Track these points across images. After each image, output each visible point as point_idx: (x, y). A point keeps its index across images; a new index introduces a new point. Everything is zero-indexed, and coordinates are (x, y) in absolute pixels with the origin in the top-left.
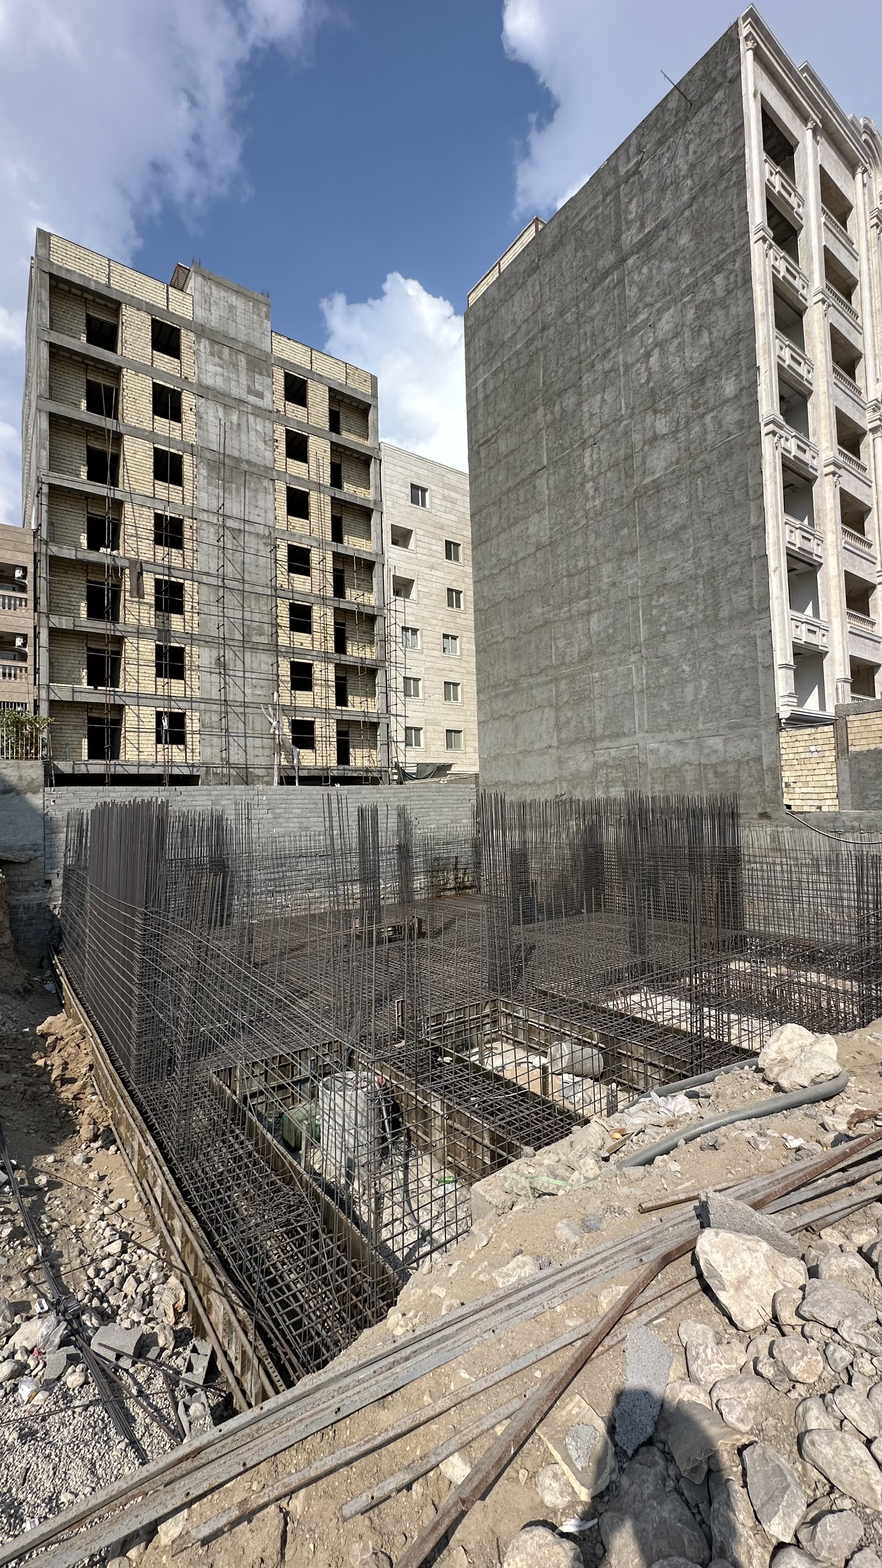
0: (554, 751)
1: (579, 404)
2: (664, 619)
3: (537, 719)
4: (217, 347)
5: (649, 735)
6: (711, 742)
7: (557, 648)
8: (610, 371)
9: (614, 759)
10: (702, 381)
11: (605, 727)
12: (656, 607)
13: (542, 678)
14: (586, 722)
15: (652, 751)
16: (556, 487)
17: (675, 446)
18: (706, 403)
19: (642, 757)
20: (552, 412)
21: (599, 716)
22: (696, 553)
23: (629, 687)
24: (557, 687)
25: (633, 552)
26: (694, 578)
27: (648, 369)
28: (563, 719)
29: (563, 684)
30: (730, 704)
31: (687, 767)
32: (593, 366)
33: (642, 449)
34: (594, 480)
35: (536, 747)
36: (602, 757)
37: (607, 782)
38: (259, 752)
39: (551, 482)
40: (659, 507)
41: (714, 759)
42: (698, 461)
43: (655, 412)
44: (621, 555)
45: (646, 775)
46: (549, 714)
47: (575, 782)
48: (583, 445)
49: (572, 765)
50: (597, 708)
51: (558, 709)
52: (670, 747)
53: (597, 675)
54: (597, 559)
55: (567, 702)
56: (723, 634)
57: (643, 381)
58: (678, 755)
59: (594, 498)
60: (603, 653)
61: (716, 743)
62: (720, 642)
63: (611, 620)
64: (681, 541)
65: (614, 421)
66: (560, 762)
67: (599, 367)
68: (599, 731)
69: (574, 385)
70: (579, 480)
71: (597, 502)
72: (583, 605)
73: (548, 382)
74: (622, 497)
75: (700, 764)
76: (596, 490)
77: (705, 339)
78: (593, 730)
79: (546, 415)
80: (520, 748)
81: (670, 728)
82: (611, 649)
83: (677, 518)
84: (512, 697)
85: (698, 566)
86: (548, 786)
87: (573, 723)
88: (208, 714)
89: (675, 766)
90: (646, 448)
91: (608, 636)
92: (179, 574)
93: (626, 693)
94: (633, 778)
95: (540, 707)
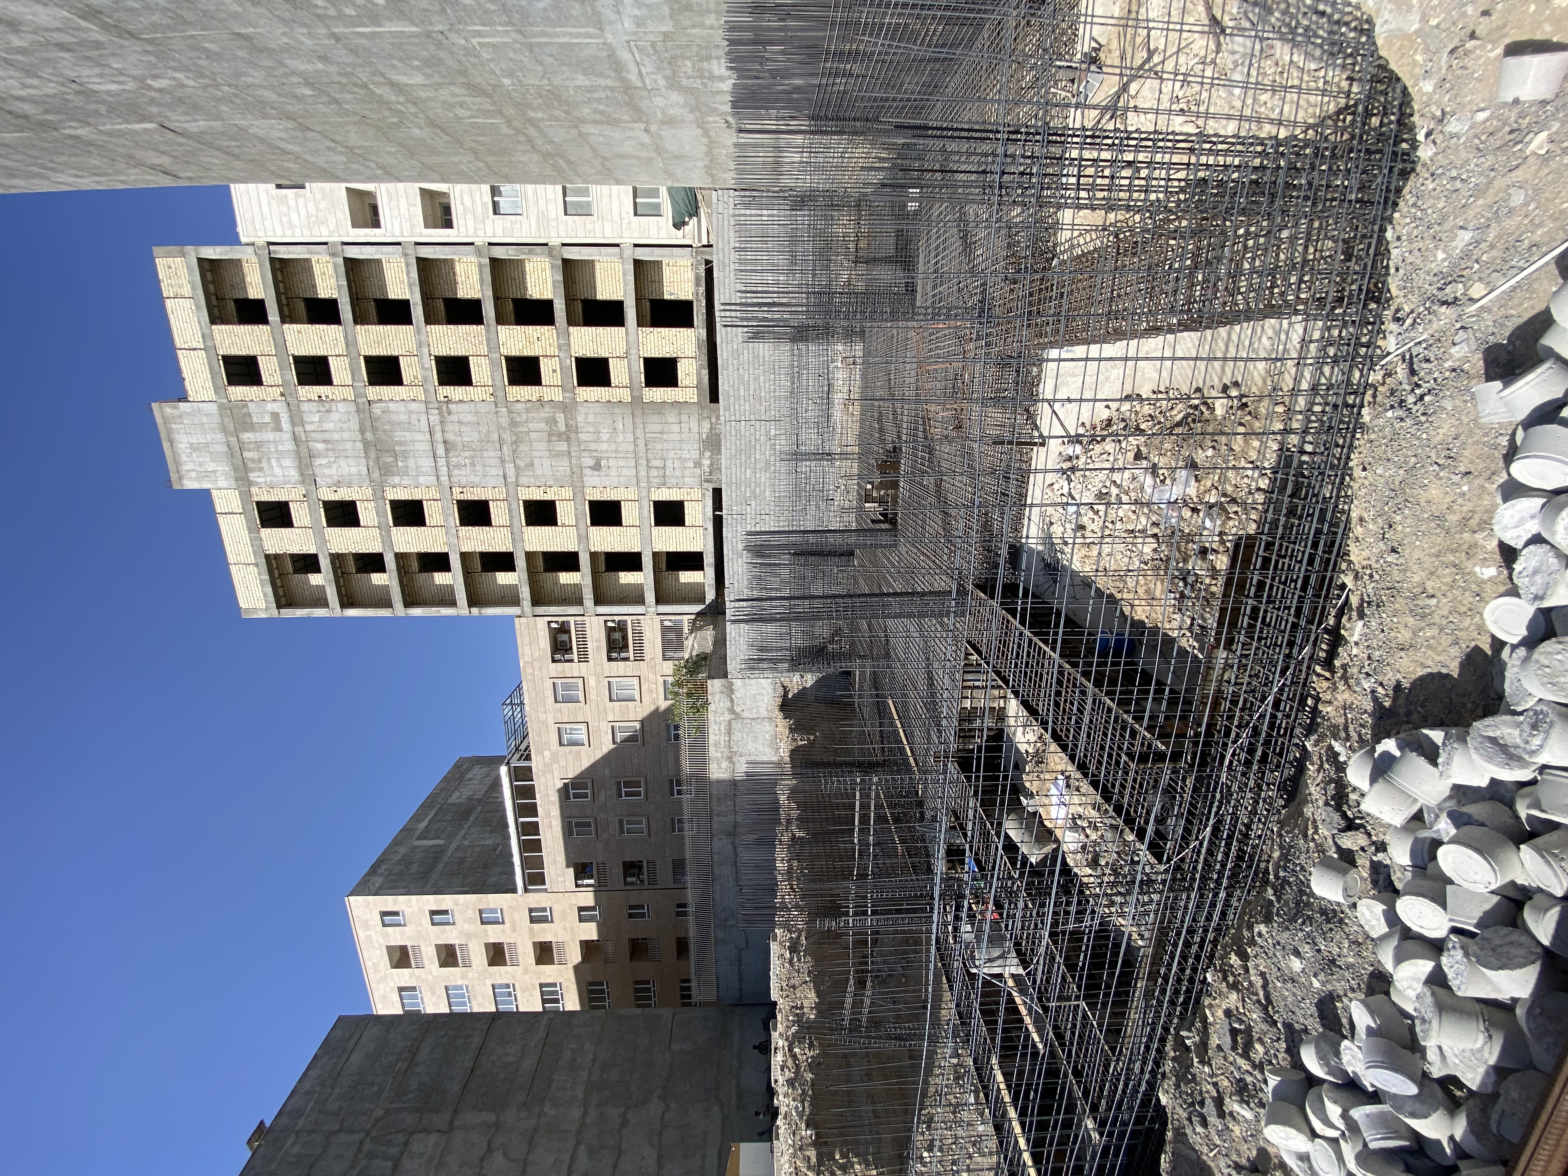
0: (653, 128)
3: (601, 139)
4: (250, 465)
5: (608, 28)
7: (473, 117)
9: (659, 69)
11: (601, 75)
13: (531, 131)
14: (596, 95)
15: (639, 25)
16: (187, 114)
19: (653, 38)
21: (581, 80)
23: (517, 46)
24: (543, 120)
28: (598, 117)
29: (536, 114)
35: (649, 142)
36: (656, 81)
37: (702, 77)
38: (685, 427)
44: (261, 50)
45: (688, 35)
46: (590, 129)
47: (704, 110)
49: (676, 111)
50: (568, 83)
51: (582, 121)
53: (506, 81)
55: (566, 112)
60: (463, 73)
63: (394, 62)
66: (670, 122)
68: (610, 82)
72: (382, 90)
78: (612, 89)
80: (654, 155)
82: (450, 62)
84: (572, 159)
86: (712, 134)
87: (601, 107)
88: (651, 479)
91: (427, 65)
92: (514, 505)
93: (531, 51)
94: (695, 49)
95: (581, 136)
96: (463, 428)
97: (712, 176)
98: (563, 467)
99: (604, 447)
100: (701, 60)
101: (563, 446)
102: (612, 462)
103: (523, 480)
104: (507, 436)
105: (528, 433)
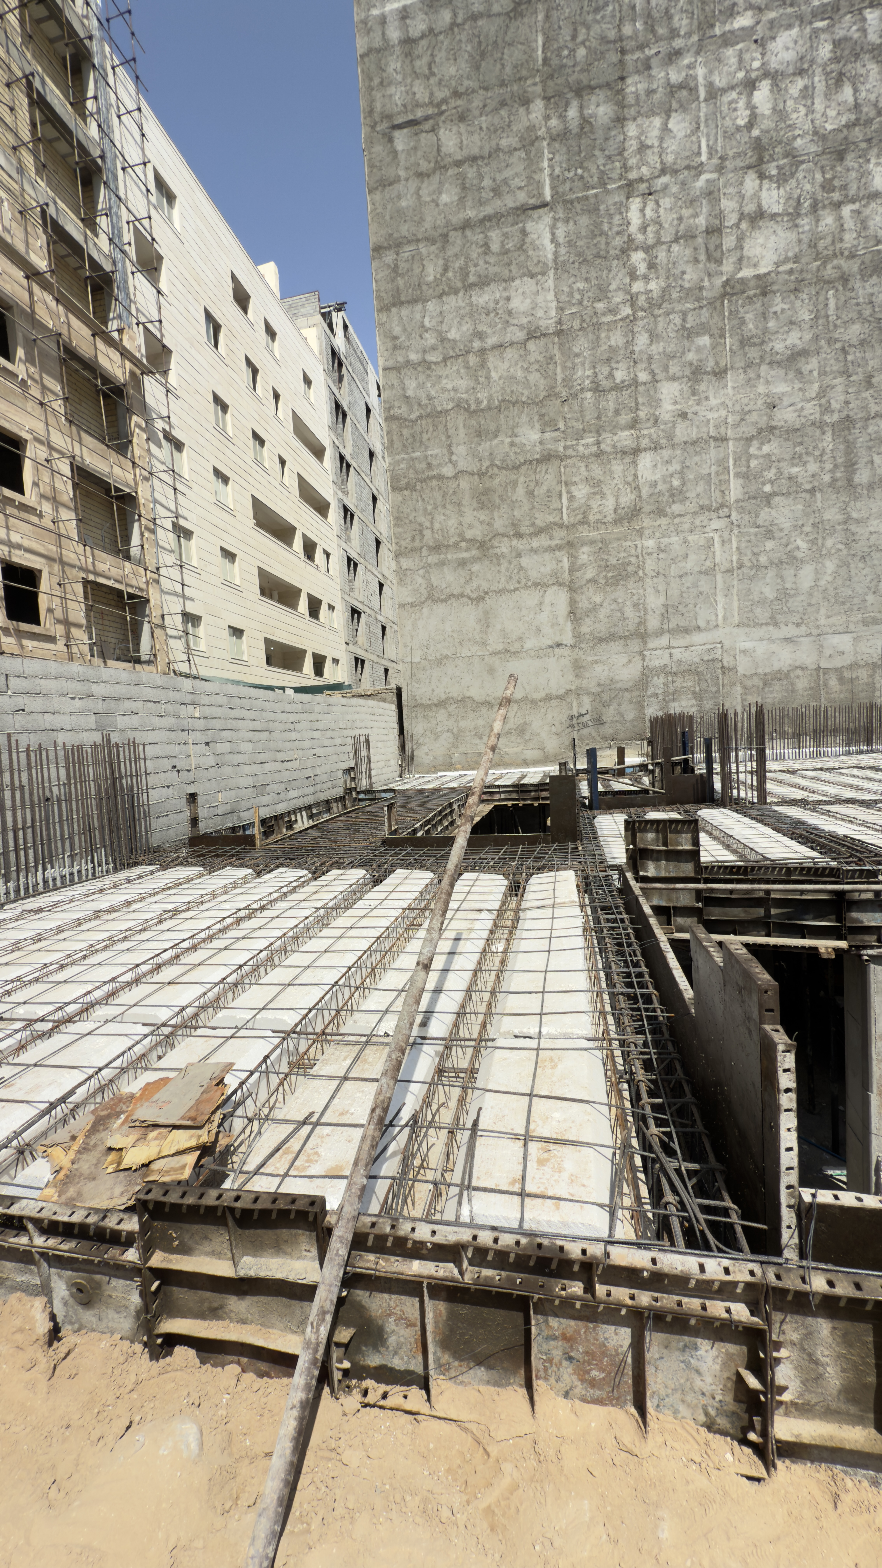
0: (566, 652)
1: (620, 121)
2: (771, 474)
3: (530, 603)
5: (742, 631)
6: (836, 640)
7: (571, 498)
8: (681, 86)
9: (679, 662)
10: (840, 156)
11: (667, 617)
12: (757, 457)
13: (542, 541)
14: (628, 610)
15: (744, 651)
16: (570, 244)
17: (792, 236)
18: (844, 187)
19: (727, 661)
20: (562, 117)
21: (654, 602)
22: (822, 393)
23: (708, 564)
24: (573, 557)
25: (720, 374)
26: (821, 426)
27: (752, 108)
28: (584, 605)
29: (584, 554)
30: (866, 594)
31: (799, 672)
32: (649, 68)
33: (737, 225)
34: (647, 249)
35: (528, 645)
36: (657, 659)
37: (666, 693)
39: (560, 233)
40: (764, 316)
41: (838, 662)
42: (829, 266)
43: (762, 176)
44: (696, 373)
45: (733, 684)
46: (557, 596)
47: (605, 696)
48: (629, 188)
49: (600, 672)
50: (649, 590)
51: (574, 591)
52: (773, 647)
53: (650, 543)
54: (652, 373)
55: (593, 581)
56: (858, 504)
57: (741, 122)
58: (785, 657)
59: (646, 278)
60: (660, 512)
61: (844, 642)
62: (855, 515)
63: (676, 467)
64: (799, 372)
65: (688, 167)
66: (578, 667)
67: (659, 74)
68: (653, 623)
69: (608, 85)
70: (618, 242)
71: (653, 285)
72: (625, 438)
73: (555, 62)
74: (701, 288)
75: (818, 668)
76: (651, 266)
77: (847, 93)
78: (642, 622)
79: (547, 118)
80: (496, 646)
81: (774, 622)
82: (677, 508)
83: (795, 338)
84: (475, 567)
85: (827, 409)
86: (554, 703)
87: (604, 611)
89: (780, 672)
90: (744, 225)
91: (671, 489)
93: (700, 572)
94: (714, 689)
95: (536, 585)
97: (437, 704)
100: (694, 693)
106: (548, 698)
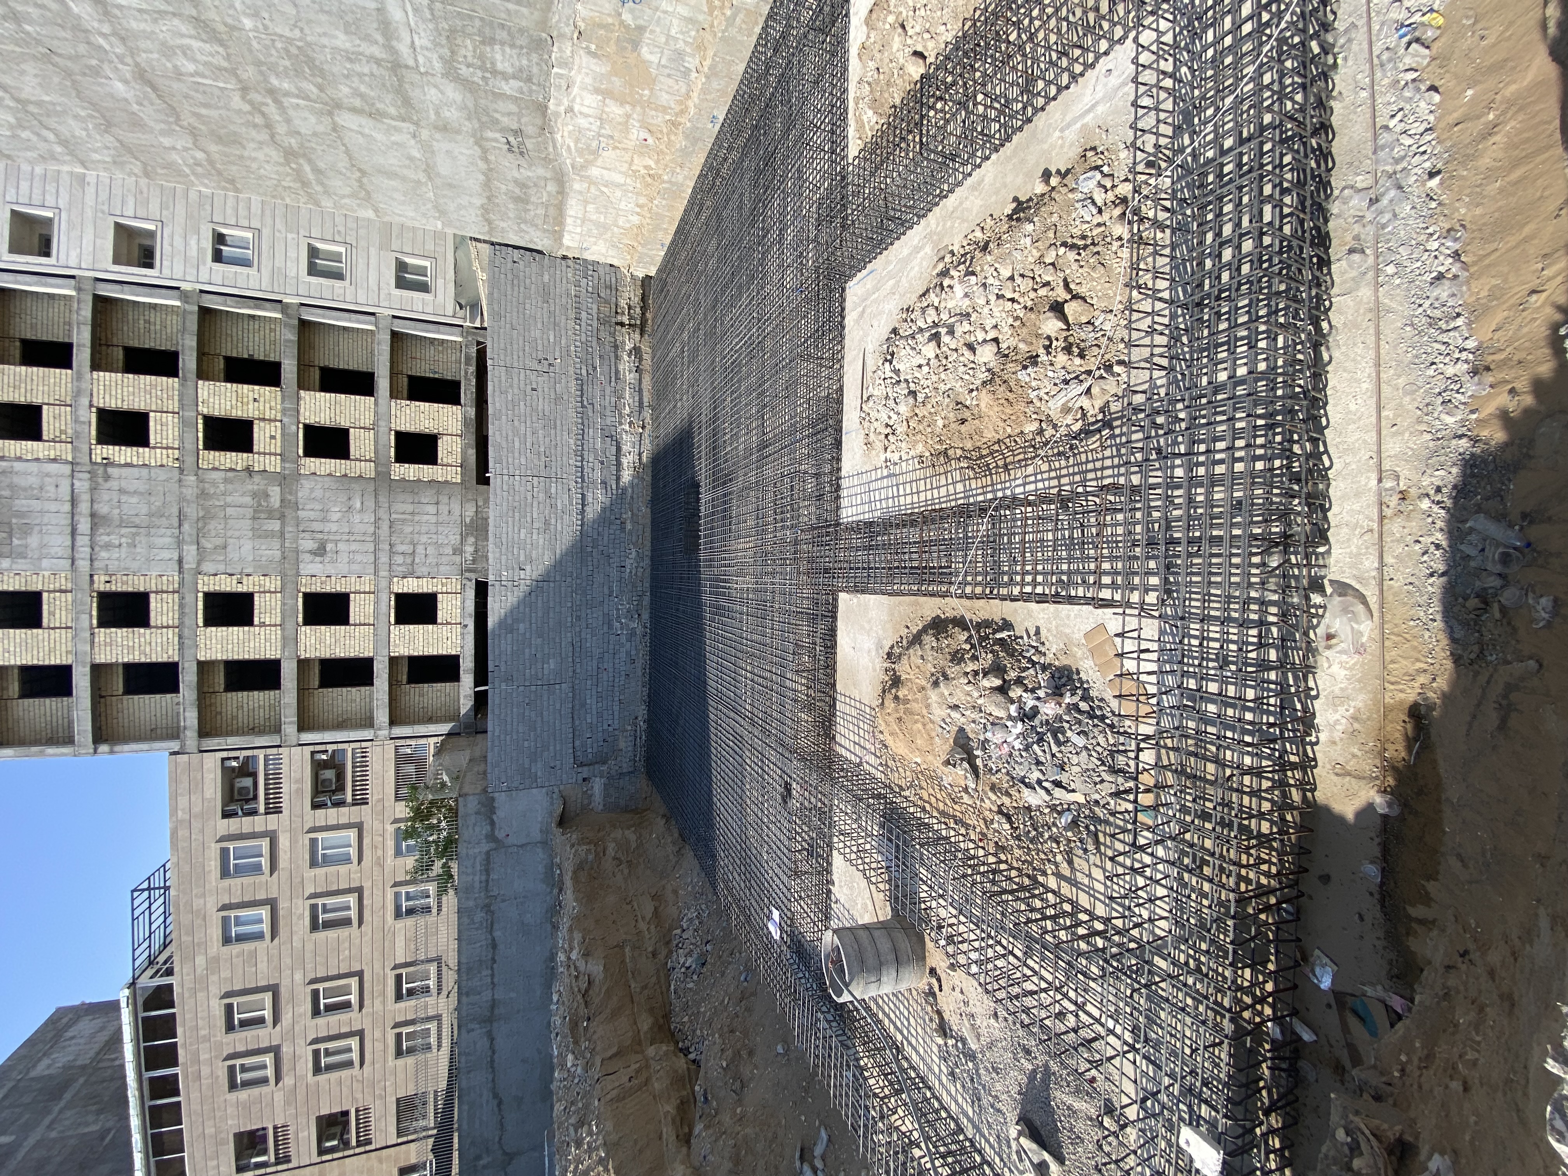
0: (425, 134)
3: (361, 140)
9: (437, 45)
11: (367, 38)
13: (272, 110)
14: (357, 68)
21: (342, 40)
28: (358, 103)
35: (418, 155)
36: (431, 62)
37: (483, 68)
38: (444, 508)
46: (346, 119)
47: (484, 119)
49: (451, 114)
51: (338, 105)
55: (320, 87)
66: (444, 128)
68: (376, 51)
78: (378, 62)
80: (423, 177)
84: (321, 165)
86: (492, 158)
87: (363, 88)
88: (394, 567)
92: (189, 598)
95: (334, 130)
96: (124, 498)
97: (489, 222)
98: (271, 551)
99: (334, 527)
100: (483, 42)
101: (276, 525)
102: (341, 546)
103: (208, 567)
104: (192, 511)
105: (224, 507)
106: (486, 160)
